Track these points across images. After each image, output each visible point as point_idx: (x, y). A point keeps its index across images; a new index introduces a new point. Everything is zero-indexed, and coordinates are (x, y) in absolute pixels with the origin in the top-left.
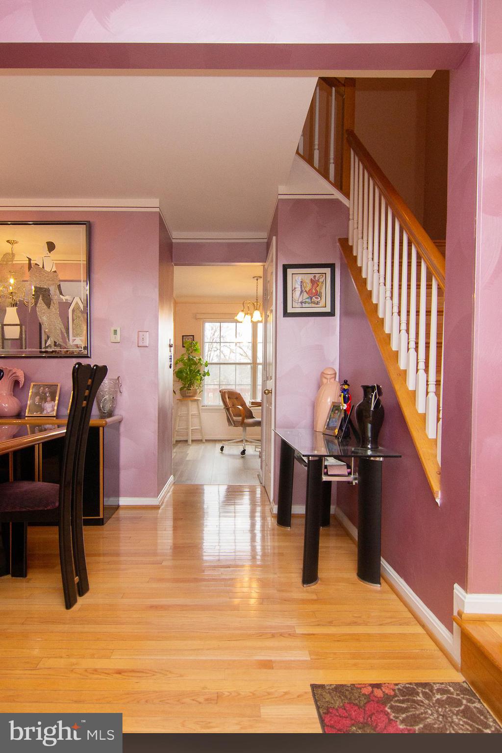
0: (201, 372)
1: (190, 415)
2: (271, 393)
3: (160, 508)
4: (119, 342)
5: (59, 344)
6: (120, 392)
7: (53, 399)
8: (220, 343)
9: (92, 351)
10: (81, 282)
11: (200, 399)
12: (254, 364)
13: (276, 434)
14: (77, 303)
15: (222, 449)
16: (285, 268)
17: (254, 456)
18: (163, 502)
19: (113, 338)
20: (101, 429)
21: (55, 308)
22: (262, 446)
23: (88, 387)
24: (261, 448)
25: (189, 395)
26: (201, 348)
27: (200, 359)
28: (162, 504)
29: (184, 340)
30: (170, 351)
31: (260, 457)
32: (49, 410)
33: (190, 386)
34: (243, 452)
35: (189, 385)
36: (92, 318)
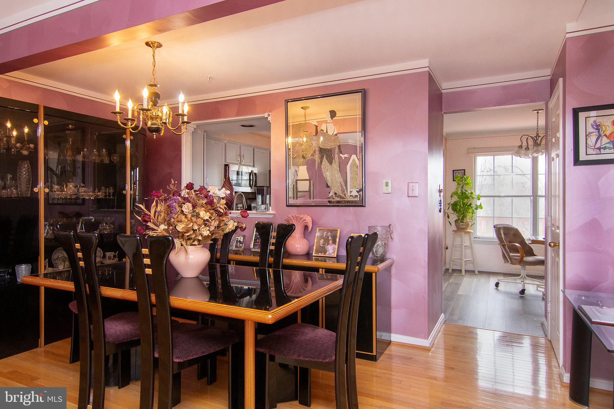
0: (473, 205)
1: (464, 246)
2: (559, 245)
3: (430, 350)
4: (390, 193)
5: (339, 195)
6: (391, 238)
7: (334, 242)
8: (494, 175)
9: (366, 201)
10: (357, 132)
11: (472, 231)
12: (535, 196)
13: (565, 297)
14: (354, 160)
15: (497, 285)
16: (576, 112)
17: (536, 296)
18: (433, 344)
19: (385, 189)
20: (374, 275)
21: (335, 165)
22: (546, 285)
23: (361, 254)
24: (546, 289)
25: (462, 227)
26: (472, 182)
27: (472, 193)
28: (432, 347)
29: (455, 174)
30: (440, 196)
31: (543, 299)
32: (331, 251)
33: (464, 218)
34: (523, 292)
35: (462, 217)
36: (366, 172)
